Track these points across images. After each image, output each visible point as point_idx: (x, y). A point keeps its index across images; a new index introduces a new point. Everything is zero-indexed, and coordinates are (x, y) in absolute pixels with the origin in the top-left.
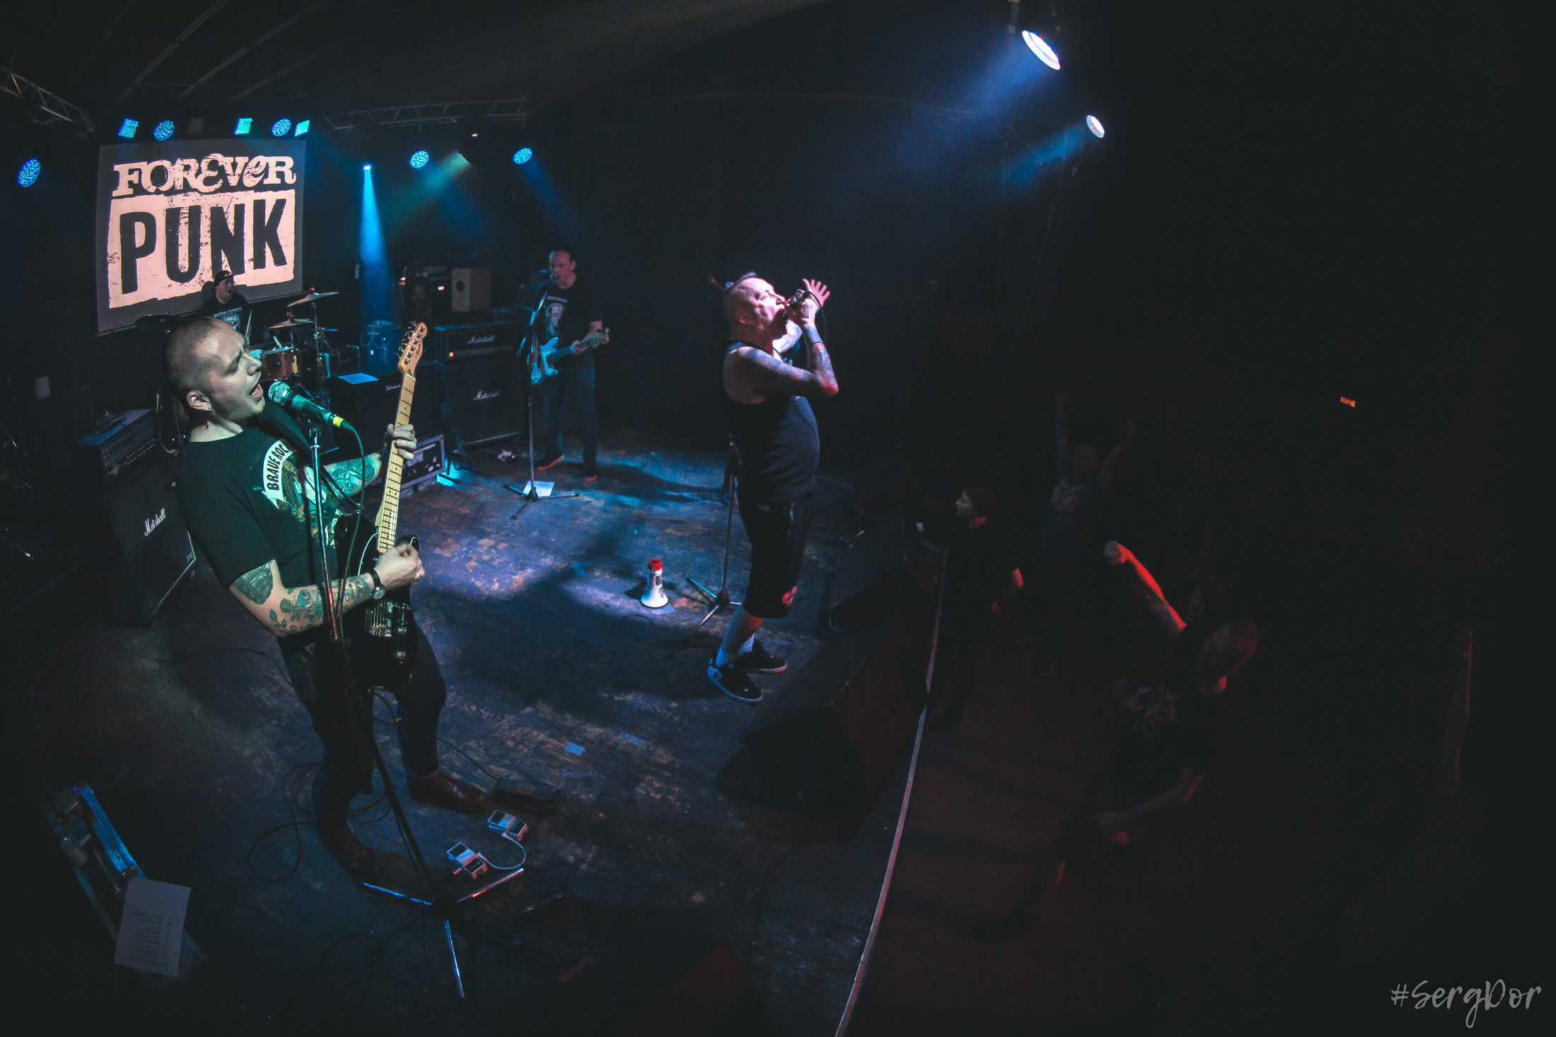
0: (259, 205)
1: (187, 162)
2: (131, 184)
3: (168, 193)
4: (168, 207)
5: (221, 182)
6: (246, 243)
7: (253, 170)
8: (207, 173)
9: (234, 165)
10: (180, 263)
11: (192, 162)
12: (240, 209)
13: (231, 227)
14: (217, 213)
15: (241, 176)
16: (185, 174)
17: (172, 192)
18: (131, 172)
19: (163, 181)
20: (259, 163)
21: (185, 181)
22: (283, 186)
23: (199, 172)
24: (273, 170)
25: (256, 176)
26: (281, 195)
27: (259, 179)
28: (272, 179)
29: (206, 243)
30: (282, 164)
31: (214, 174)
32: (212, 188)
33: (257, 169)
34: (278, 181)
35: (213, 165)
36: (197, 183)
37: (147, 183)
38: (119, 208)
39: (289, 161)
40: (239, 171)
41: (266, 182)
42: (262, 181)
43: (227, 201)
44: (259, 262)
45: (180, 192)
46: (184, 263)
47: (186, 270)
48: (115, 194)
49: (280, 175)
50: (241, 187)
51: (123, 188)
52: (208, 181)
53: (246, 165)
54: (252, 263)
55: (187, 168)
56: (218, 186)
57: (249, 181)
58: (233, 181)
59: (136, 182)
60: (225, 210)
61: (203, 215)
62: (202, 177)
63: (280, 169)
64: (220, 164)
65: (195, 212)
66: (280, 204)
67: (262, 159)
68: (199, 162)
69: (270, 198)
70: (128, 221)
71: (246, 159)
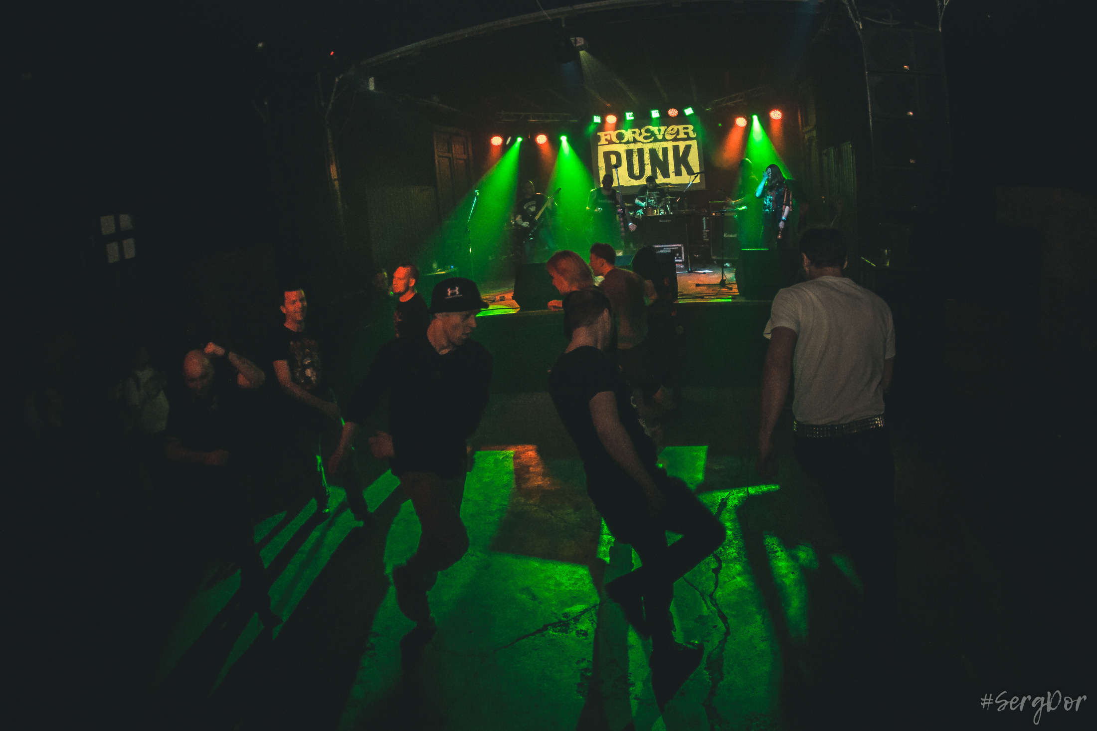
0: (676, 149)
1: (633, 130)
2: (606, 140)
3: (625, 143)
4: (626, 149)
5: (653, 138)
6: (669, 165)
7: (670, 132)
8: (644, 134)
10: (635, 172)
11: (637, 130)
12: (665, 150)
13: (661, 158)
14: (653, 152)
15: (664, 135)
16: (634, 135)
17: (628, 142)
18: (606, 135)
19: (623, 139)
20: (673, 129)
21: (634, 138)
22: (689, 138)
23: (640, 134)
24: (682, 132)
25: (673, 134)
26: (688, 142)
27: (675, 135)
28: (682, 135)
29: (648, 164)
30: (687, 128)
31: (649, 134)
32: (649, 140)
33: (672, 131)
34: (686, 136)
35: (647, 131)
36: (641, 139)
37: (614, 139)
38: (601, 150)
39: (691, 127)
40: (662, 133)
41: (678, 137)
43: (659, 146)
44: (678, 173)
45: (632, 142)
46: (637, 171)
47: (638, 175)
48: (599, 144)
49: (687, 133)
50: (664, 139)
51: (603, 141)
52: (646, 138)
53: (666, 130)
54: (674, 174)
55: (634, 133)
56: (651, 140)
57: (668, 137)
58: (660, 137)
59: (609, 139)
60: (657, 150)
61: (645, 152)
62: (642, 136)
63: (685, 131)
64: (652, 130)
65: (641, 152)
66: (688, 148)
67: (675, 127)
68: (640, 130)
69: (682, 145)
70: (607, 155)
71: (666, 127)
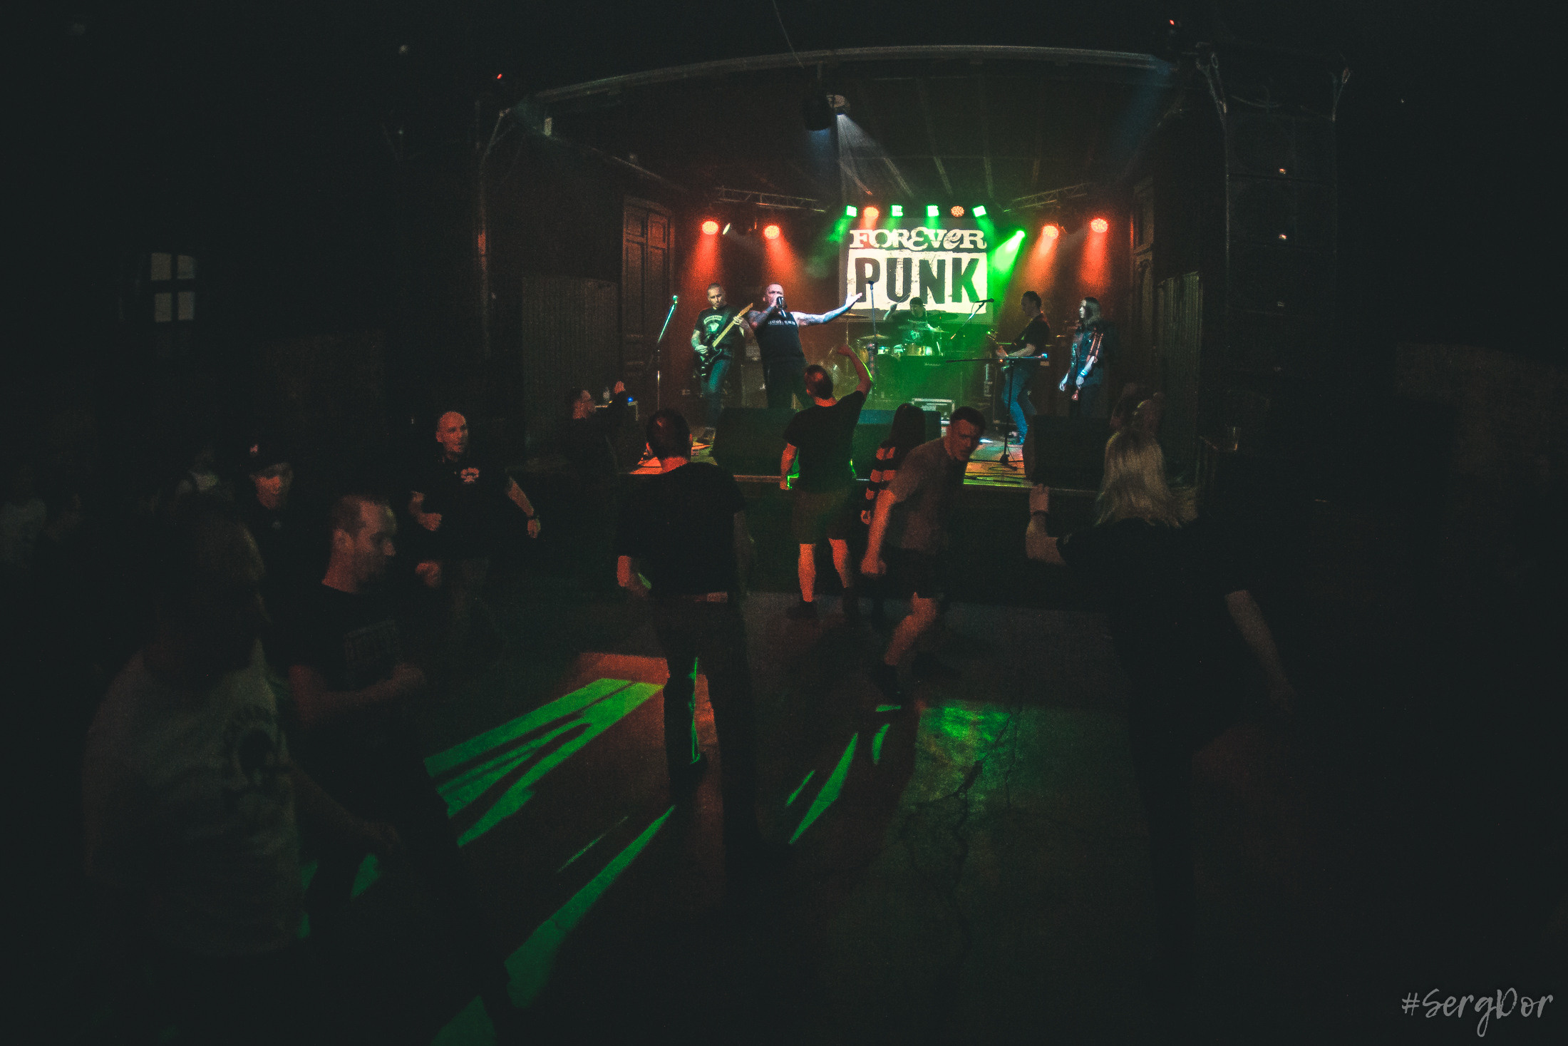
0: (957, 263)
1: (900, 231)
2: (862, 242)
3: (887, 249)
4: (888, 257)
5: (926, 244)
6: (946, 285)
7: (951, 238)
8: (915, 238)
9: (936, 236)
10: (896, 291)
11: (905, 232)
12: (941, 264)
14: (924, 265)
15: (942, 242)
16: (900, 239)
17: (891, 248)
18: (861, 235)
19: (884, 242)
20: (955, 234)
21: (900, 243)
22: (976, 250)
24: (967, 240)
25: (953, 242)
26: (974, 255)
27: (957, 243)
28: (967, 245)
29: (916, 281)
30: (975, 235)
31: (921, 239)
32: (920, 248)
33: (954, 238)
34: (972, 246)
35: (919, 234)
36: (909, 244)
38: (853, 255)
39: (980, 234)
40: (940, 238)
41: (961, 246)
42: (958, 246)
44: (957, 298)
46: (899, 291)
47: (901, 295)
48: (851, 246)
49: (973, 242)
50: (942, 248)
51: (856, 243)
52: (916, 244)
53: (945, 235)
54: (951, 298)
55: (901, 235)
56: (924, 247)
57: (947, 245)
58: (936, 245)
59: (865, 240)
60: (930, 262)
61: (913, 265)
62: (912, 241)
63: (972, 238)
64: (926, 233)
65: (907, 263)
66: (974, 263)
68: (910, 232)
69: (966, 258)
70: (860, 263)
71: (946, 231)
